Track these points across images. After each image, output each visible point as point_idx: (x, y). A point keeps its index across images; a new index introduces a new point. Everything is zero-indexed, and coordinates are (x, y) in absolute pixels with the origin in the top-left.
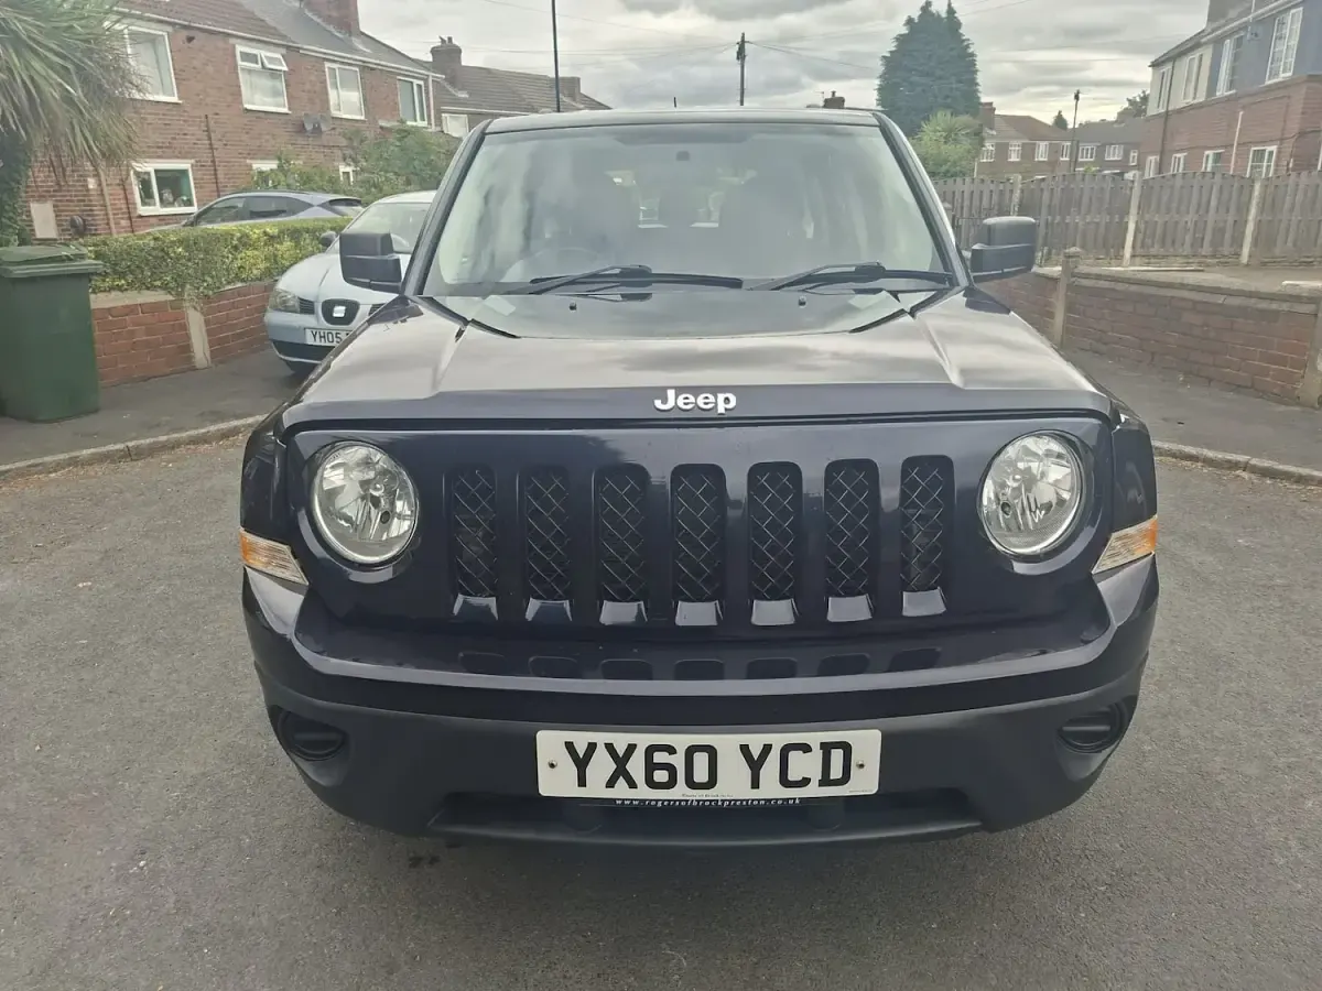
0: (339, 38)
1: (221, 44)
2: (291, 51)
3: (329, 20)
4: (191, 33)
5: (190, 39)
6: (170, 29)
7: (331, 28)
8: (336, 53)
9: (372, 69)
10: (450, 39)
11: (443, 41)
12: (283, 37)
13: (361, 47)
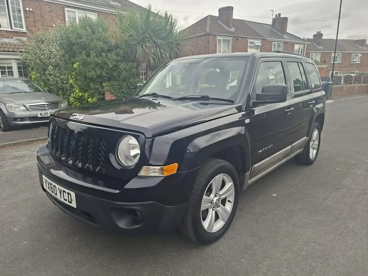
0: (279, 35)
1: (245, 40)
2: (263, 40)
3: (278, 31)
4: (237, 38)
5: (237, 40)
6: (232, 38)
7: (278, 33)
8: (276, 39)
9: (287, 43)
10: (320, 32)
11: (318, 32)
12: (262, 37)
13: (286, 37)
